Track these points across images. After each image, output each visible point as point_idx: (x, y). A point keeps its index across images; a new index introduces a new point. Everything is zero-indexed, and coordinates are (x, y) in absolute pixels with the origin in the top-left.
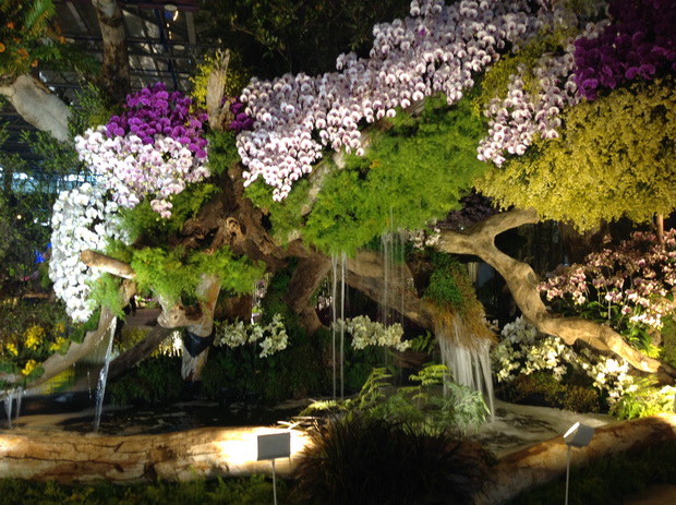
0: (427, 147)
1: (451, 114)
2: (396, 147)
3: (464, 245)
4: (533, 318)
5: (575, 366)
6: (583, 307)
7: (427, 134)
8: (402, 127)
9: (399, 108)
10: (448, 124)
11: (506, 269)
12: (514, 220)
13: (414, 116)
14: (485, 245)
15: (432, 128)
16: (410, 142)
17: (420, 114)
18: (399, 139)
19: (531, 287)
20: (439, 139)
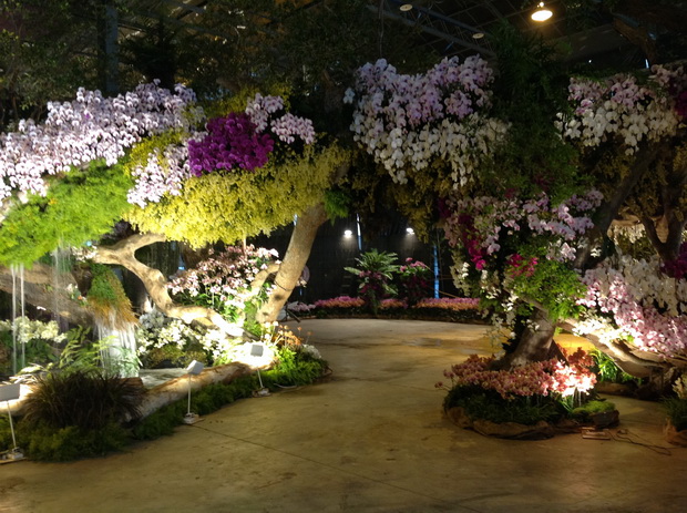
0: (93, 193)
1: (109, 172)
2: (69, 192)
3: (112, 257)
4: (163, 308)
5: (192, 339)
6: (197, 298)
7: (93, 184)
8: (74, 178)
9: (72, 166)
10: (108, 178)
11: (144, 274)
12: (149, 239)
13: (82, 170)
14: (128, 257)
15: (97, 180)
16: (80, 189)
17: (87, 170)
18: (72, 186)
19: (161, 286)
20: (101, 188)
